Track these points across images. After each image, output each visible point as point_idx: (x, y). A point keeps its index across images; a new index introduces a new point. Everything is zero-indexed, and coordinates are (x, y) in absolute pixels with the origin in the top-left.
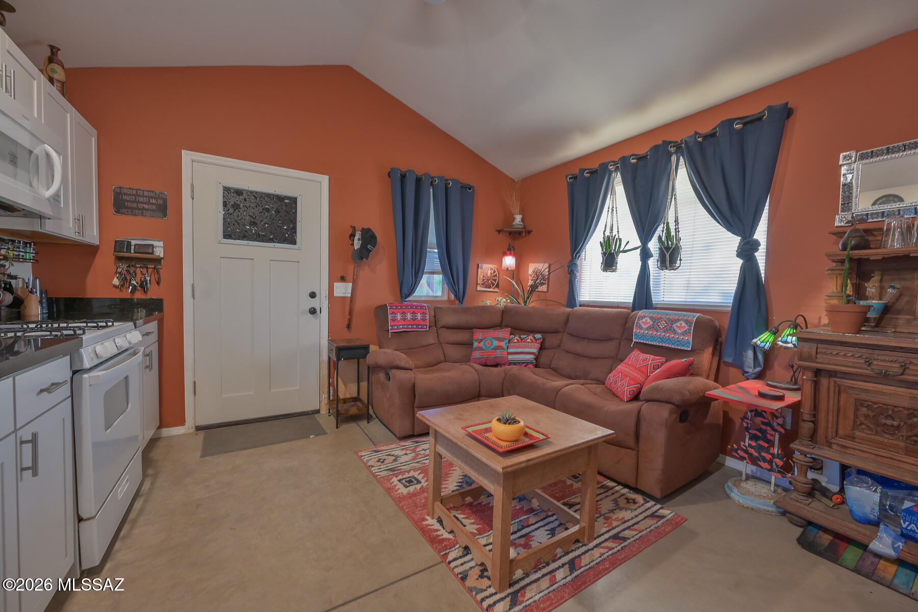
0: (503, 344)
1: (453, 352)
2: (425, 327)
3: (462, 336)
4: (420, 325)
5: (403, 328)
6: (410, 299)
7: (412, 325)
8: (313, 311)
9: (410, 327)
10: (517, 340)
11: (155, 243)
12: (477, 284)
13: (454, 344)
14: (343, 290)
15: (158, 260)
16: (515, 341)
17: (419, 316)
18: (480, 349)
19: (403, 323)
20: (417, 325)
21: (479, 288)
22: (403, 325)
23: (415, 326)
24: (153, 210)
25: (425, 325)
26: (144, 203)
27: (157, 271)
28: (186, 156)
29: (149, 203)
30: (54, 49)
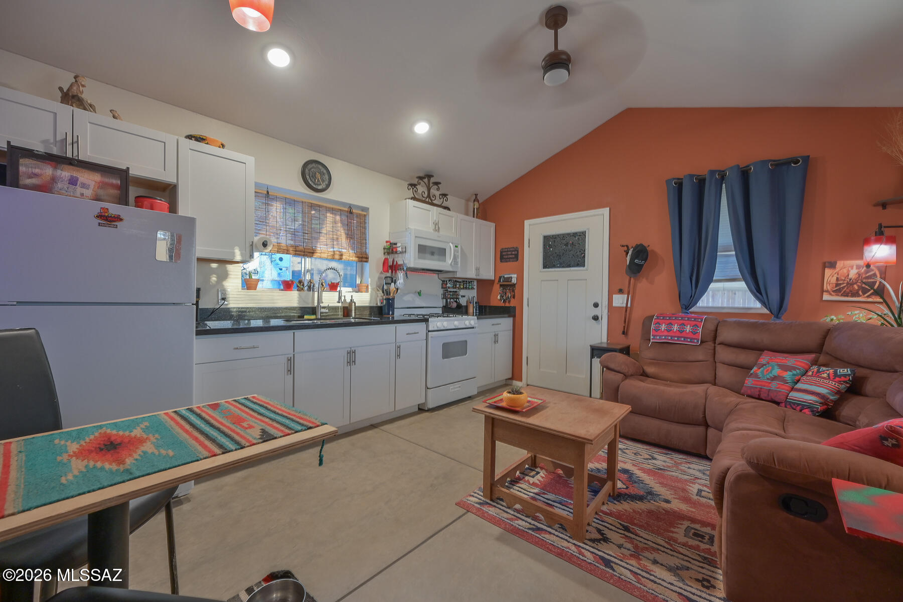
0: (788, 376)
1: (724, 374)
2: (696, 341)
3: (743, 357)
4: (688, 338)
5: (665, 339)
6: (693, 310)
7: (678, 337)
8: (596, 318)
9: (676, 339)
10: (829, 374)
11: (513, 276)
12: (823, 291)
13: (736, 366)
14: (619, 300)
15: (514, 285)
16: (825, 375)
17: (688, 329)
18: (756, 376)
19: (666, 333)
20: (684, 338)
21: (826, 297)
22: (665, 336)
23: (682, 339)
24: (513, 258)
25: (696, 339)
26: (510, 255)
27: (513, 291)
28: (527, 223)
29: (512, 254)
30: (476, 195)
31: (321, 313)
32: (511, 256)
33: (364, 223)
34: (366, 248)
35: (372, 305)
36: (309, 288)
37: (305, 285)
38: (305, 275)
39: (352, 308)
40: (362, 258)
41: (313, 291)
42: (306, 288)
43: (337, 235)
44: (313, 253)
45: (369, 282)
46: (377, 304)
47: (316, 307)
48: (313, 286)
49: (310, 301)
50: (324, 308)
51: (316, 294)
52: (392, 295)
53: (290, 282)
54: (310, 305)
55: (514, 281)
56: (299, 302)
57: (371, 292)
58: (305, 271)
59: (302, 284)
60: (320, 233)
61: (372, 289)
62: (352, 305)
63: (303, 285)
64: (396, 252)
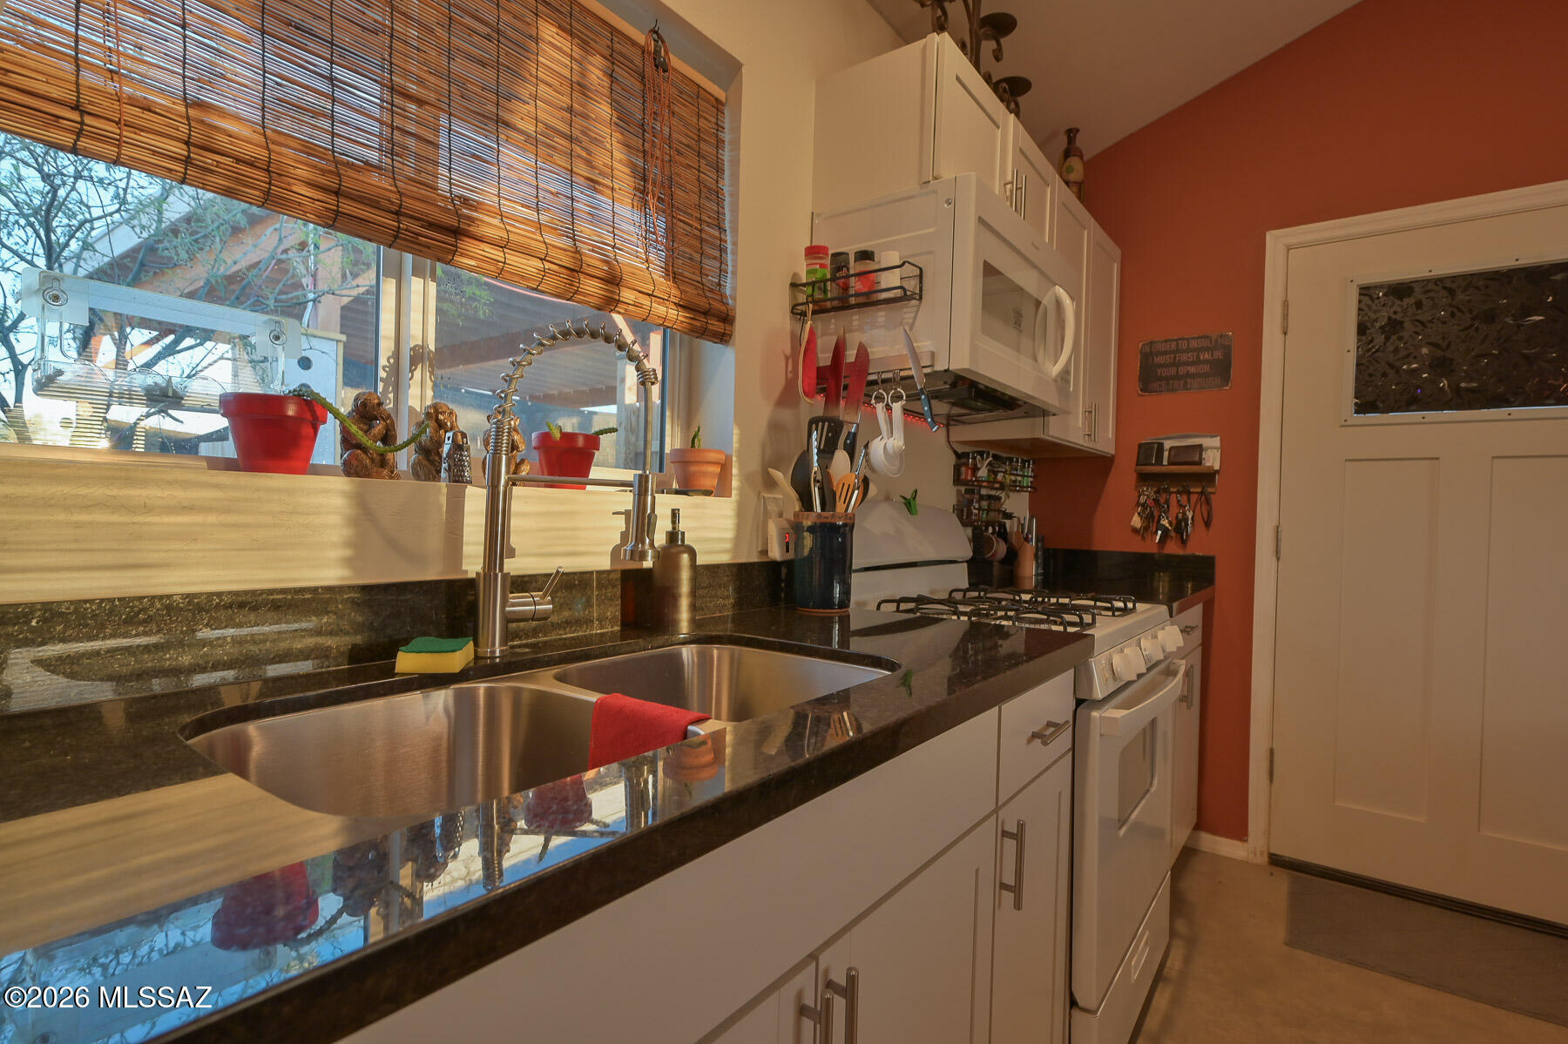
11: (1206, 442)
15: (1209, 476)
24: (1204, 375)
26: (1188, 364)
27: (1206, 498)
28: (1276, 241)
29: (1198, 362)
30: (1071, 133)
31: (508, 619)
32: (1192, 369)
33: (713, 141)
34: (722, 272)
35: (743, 560)
36: (429, 461)
37: (403, 433)
38: (396, 381)
39: (676, 582)
40: (706, 313)
41: (458, 478)
42: (404, 459)
43: (589, 163)
44: (457, 232)
45: (735, 445)
46: (765, 552)
47: (471, 584)
48: (458, 448)
49: (434, 541)
50: (522, 584)
51: (475, 499)
52: (840, 507)
53: (291, 411)
54: (433, 572)
55: (1212, 460)
56: (358, 548)
57: (741, 494)
58: (397, 354)
59: (379, 427)
60: (499, 121)
61: (746, 478)
62: (676, 567)
63: (388, 438)
64: (869, 301)
